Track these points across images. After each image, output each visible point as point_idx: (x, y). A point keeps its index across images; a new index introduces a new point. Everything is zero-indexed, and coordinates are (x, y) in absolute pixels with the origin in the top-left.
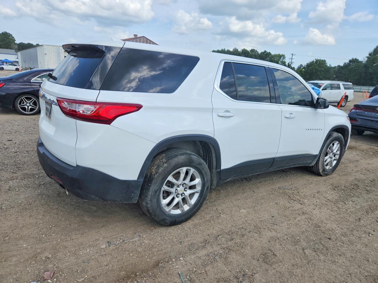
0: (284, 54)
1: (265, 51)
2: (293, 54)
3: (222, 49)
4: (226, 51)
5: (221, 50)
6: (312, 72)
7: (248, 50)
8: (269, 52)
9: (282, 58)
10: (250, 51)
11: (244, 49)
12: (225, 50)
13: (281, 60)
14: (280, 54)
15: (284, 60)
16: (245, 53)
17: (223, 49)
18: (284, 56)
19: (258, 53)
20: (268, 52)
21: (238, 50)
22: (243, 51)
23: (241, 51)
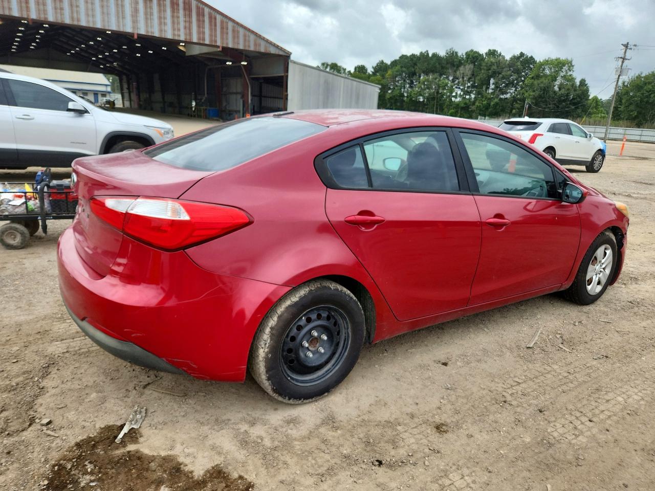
0: (570, 59)
1: (522, 53)
2: (626, 46)
3: (421, 53)
4: (430, 55)
5: (418, 54)
6: (647, 102)
7: (481, 53)
8: (532, 57)
9: (566, 68)
10: (486, 53)
11: (472, 51)
12: (428, 54)
13: (562, 74)
14: (561, 59)
15: (571, 73)
16: (474, 58)
17: (423, 52)
18: (571, 62)
19: (504, 57)
20: (529, 56)
21: (456, 53)
22: (469, 55)
23: (464, 54)
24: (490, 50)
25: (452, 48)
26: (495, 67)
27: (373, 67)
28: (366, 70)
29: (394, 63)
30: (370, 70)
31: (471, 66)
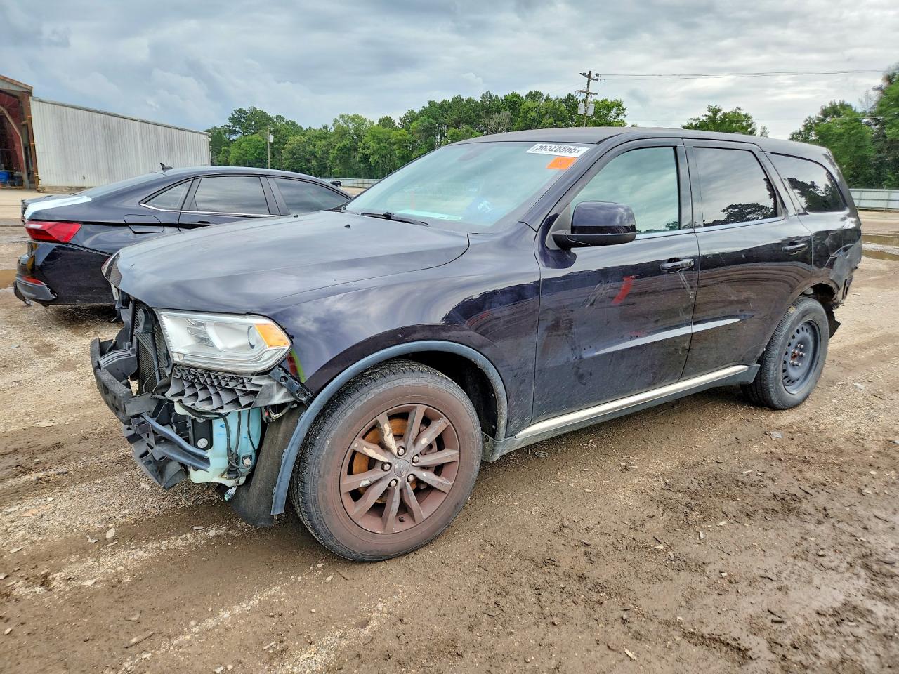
24: (531, 92)
25: (489, 91)
26: (534, 114)
27: (400, 119)
28: (394, 122)
29: (424, 112)
30: (398, 122)
31: (508, 113)
